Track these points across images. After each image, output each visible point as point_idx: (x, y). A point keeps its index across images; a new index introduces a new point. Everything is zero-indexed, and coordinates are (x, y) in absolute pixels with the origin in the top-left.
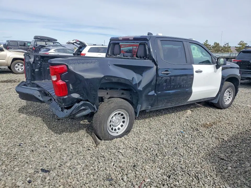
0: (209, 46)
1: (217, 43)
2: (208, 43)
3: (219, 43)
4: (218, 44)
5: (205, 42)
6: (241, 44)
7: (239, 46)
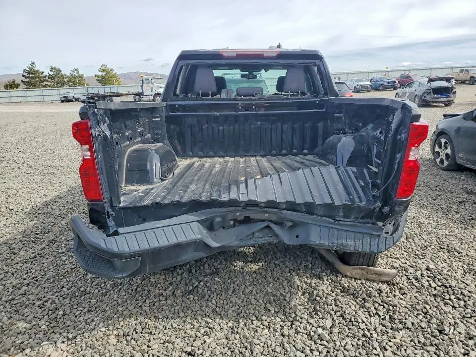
0: (42, 74)
1: (55, 69)
2: (36, 69)
3: (61, 69)
4: (59, 70)
5: (30, 66)
6: (103, 71)
7: (100, 74)
